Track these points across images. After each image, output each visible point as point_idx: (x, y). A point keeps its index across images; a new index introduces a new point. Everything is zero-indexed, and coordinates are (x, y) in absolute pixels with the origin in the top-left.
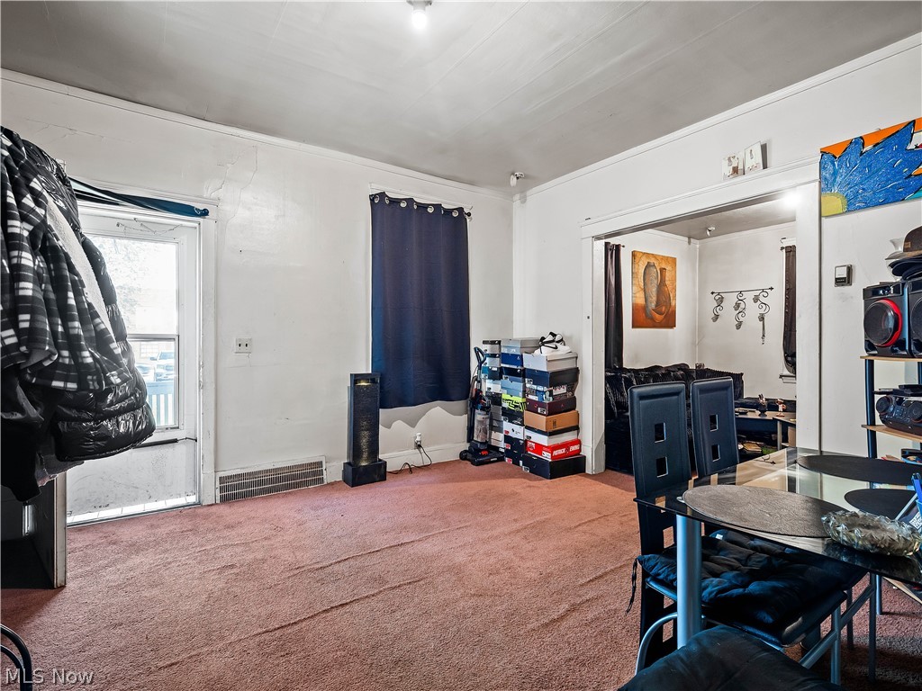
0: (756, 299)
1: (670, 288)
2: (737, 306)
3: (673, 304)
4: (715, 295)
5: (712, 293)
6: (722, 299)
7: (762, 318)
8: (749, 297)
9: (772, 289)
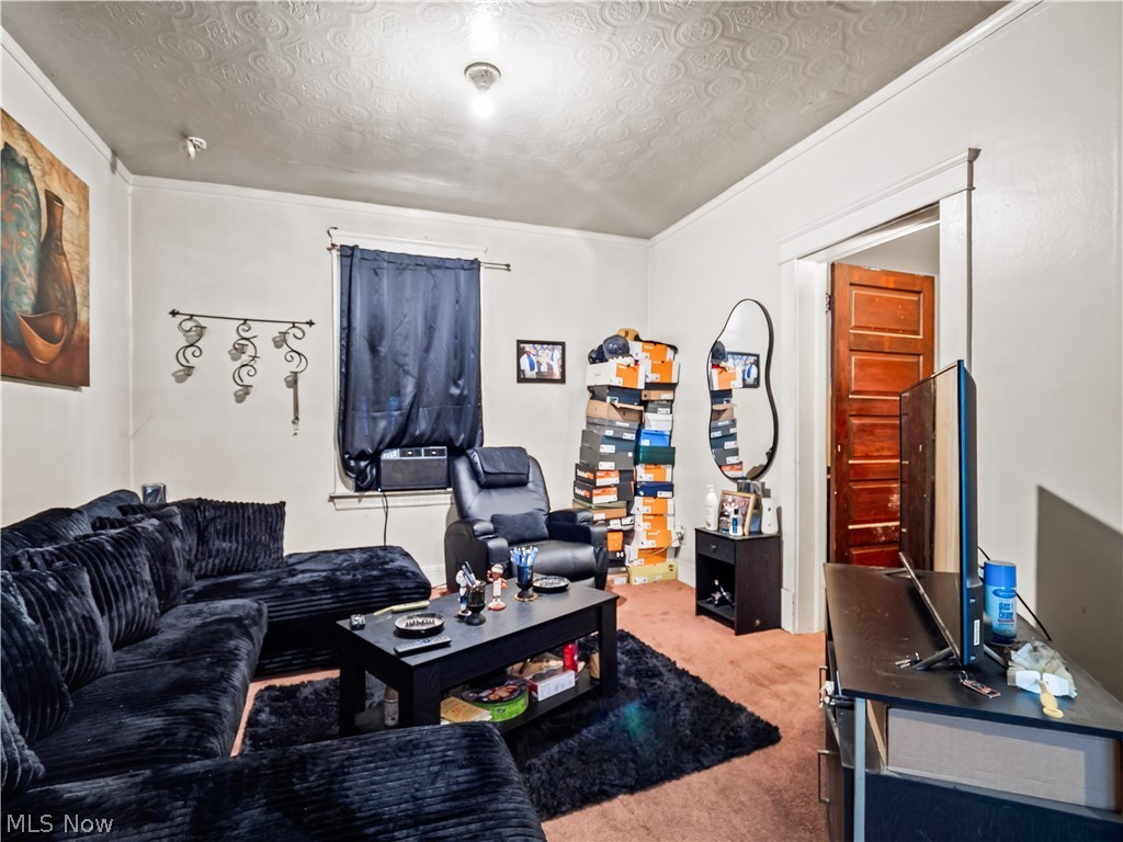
0: (280, 341)
1: (75, 267)
2: (238, 350)
3: (82, 317)
4: (179, 318)
5: (174, 313)
6: (201, 330)
7: (293, 382)
8: (264, 335)
9: (311, 323)
